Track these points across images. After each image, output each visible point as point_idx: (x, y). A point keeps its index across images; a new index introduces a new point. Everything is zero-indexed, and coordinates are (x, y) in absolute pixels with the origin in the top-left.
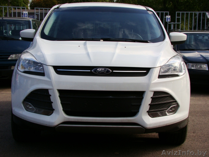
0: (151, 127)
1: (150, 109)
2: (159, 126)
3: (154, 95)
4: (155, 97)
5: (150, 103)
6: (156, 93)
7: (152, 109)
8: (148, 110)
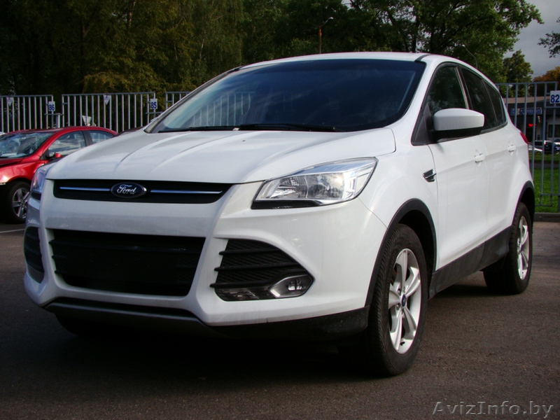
0: (217, 323)
1: (218, 280)
2: (244, 321)
3: (227, 248)
4: (230, 251)
5: (218, 265)
6: (233, 243)
7: (225, 281)
8: (214, 281)
